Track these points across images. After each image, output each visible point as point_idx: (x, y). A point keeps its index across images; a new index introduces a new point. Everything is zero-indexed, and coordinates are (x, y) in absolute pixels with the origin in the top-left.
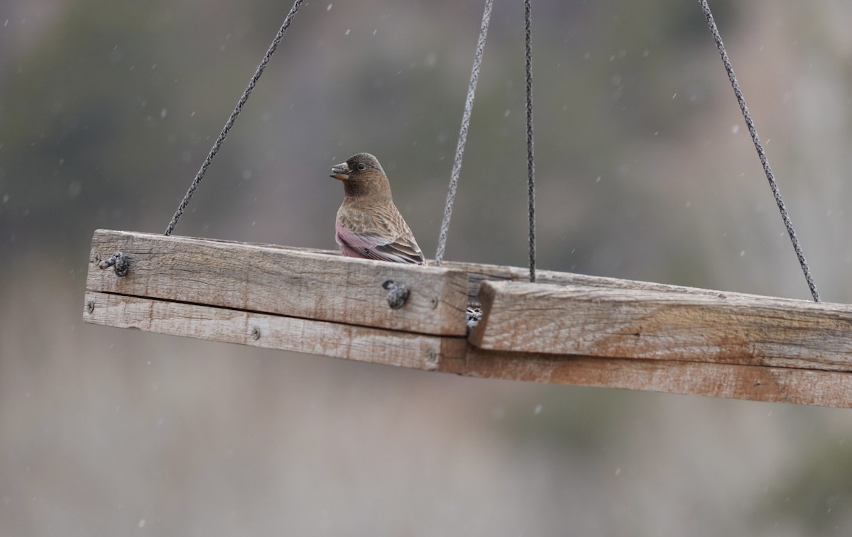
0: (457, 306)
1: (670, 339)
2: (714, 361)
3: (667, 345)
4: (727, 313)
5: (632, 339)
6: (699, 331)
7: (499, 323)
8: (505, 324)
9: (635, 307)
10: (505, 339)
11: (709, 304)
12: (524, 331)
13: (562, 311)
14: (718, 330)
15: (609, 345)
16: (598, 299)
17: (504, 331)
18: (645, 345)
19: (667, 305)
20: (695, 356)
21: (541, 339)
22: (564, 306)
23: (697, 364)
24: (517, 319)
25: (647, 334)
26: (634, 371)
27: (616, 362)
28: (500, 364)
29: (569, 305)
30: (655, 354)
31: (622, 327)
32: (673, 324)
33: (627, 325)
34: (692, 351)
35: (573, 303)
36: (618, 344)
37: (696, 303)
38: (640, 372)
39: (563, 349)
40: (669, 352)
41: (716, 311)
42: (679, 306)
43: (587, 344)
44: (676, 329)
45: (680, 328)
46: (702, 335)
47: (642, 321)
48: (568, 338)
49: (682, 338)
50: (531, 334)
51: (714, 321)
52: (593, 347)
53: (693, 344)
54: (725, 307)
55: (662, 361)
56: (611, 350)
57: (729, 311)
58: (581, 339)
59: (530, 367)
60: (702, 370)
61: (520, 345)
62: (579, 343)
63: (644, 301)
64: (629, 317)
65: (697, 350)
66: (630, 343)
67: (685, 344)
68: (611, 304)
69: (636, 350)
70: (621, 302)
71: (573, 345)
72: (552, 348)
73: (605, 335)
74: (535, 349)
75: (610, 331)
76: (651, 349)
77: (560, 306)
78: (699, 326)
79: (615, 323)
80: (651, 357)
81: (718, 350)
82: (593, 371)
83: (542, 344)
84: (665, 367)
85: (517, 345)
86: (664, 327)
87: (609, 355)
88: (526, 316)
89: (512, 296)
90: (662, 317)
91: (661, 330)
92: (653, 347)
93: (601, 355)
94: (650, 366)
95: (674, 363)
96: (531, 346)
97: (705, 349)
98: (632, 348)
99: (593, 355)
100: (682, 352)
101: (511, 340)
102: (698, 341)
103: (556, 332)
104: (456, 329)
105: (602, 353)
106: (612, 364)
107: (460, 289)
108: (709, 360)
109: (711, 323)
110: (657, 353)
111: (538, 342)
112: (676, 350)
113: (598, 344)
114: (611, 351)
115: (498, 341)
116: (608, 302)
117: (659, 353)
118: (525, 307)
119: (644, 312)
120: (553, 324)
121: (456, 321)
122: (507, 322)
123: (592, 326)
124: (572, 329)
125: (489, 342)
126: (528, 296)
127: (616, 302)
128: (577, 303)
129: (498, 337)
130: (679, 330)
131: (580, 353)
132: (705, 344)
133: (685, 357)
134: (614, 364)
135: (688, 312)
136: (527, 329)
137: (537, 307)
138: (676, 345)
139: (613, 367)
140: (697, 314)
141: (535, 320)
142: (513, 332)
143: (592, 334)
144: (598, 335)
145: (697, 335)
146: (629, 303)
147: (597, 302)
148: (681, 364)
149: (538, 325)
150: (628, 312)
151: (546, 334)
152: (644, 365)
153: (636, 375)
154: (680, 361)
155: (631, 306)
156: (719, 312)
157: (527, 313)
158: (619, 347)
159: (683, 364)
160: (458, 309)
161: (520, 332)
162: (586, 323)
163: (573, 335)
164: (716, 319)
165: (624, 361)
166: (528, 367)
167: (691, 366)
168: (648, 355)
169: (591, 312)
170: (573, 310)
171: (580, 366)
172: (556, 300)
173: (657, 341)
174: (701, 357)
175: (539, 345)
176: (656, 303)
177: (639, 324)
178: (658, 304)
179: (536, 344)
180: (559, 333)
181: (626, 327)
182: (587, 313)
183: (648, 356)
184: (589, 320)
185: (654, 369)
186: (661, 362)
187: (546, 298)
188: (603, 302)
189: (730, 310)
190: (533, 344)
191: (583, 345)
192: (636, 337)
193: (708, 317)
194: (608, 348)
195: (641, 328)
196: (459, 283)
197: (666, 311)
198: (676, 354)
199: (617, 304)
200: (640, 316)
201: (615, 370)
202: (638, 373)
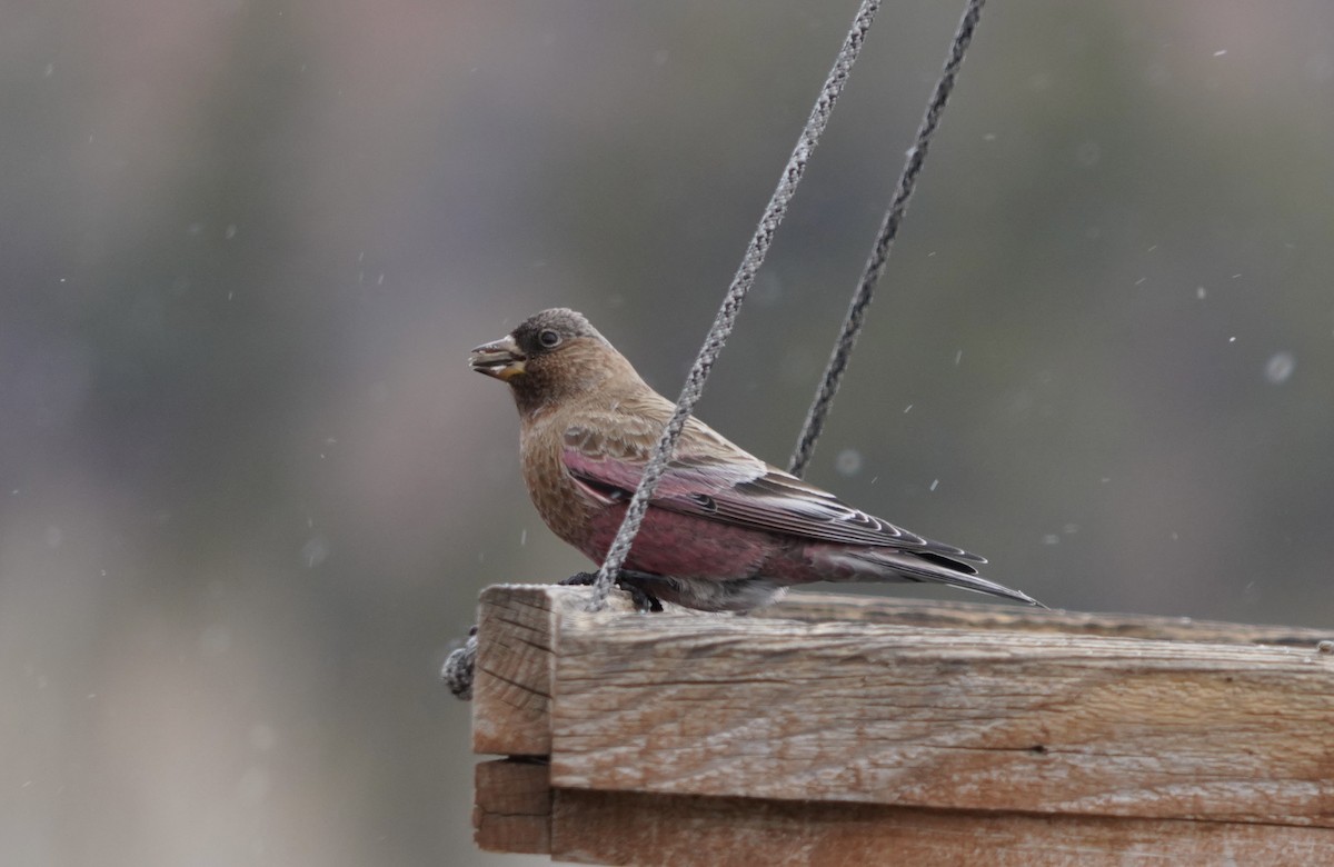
0: (519, 680)
1: (1151, 762)
2: (1307, 821)
3: (1142, 777)
4: (1313, 692)
5: (1025, 762)
6: (1237, 741)
7: (591, 718)
8: (611, 721)
9: (1011, 675)
10: (618, 761)
11: (1252, 667)
12: (676, 739)
13: (779, 686)
14: (1294, 736)
15: (956, 778)
16: (885, 656)
17: (611, 741)
18: (1072, 778)
19: (1107, 669)
20: (1241, 808)
21: (737, 762)
22: (782, 674)
23: (1251, 830)
24: (645, 708)
25: (1069, 747)
26: (1061, 847)
27: (1004, 823)
28: (655, 831)
29: (801, 671)
30: (1108, 801)
31: (985, 728)
32: (1147, 722)
33: (998, 723)
34: (1228, 795)
35: (809, 664)
36: (985, 775)
37: (1208, 666)
38: (1080, 849)
39: (809, 788)
40: (1155, 798)
41: (1277, 685)
42: (1149, 672)
43: (884, 774)
44: (1157, 733)
45: (1173, 733)
46: (1251, 753)
47: (1043, 713)
48: (821, 759)
49: (1186, 758)
50: (698, 746)
51: (1277, 714)
52: (904, 782)
53: (1223, 775)
54: (1303, 677)
55: (1135, 819)
56: (963, 790)
57: (1318, 687)
58: (862, 763)
59: (746, 838)
60: (1271, 845)
61: (674, 777)
62: (857, 771)
63: (1035, 659)
64: (1001, 703)
65: (1245, 793)
66: (1020, 772)
67: (1200, 777)
68: (932, 670)
69: (1046, 791)
70: (958, 662)
71: (840, 777)
72: (777, 786)
73: (936, 751)
74: (722, 786)
75: (949, 739)
76: (1093, 788)
77: (770, 674)
78: (1231, 726)
79: (959, 718)
80: (1100, 811)
81: (1314, 792)
82: (937, 848)
83: (741, 775)
84: (1153, 836)
85: (664, 778)
86: (1118, 730)
87: (958, 804)
88: (670, 698)
89: (612, 648)
90: (1107, 701)
91: (1110, 736)
92: (1098, 783)
93: (934, 803)
94: (1107, 833)
95: (1179, 824)
96: (708, 778)
97: (1272, 789)
98: (1030, 785)
99: (910, 803)
100: (1196, 796)
101: (641, 765)
102: (1240, 768)
103: (777, 743)
104: (520, 738)
105: (939, 799)
106: (989, 828)
107: (526, 634)
108: (1290, 819)
109: (1270, 720)
110: (1115, 799)
111: (727, 769)
112: (1176, 791)
113: (919, 774)
114: (965, 792)
115: (600, 767)
116: (924, 662)
117: (1125, 799)
118: (659, 677)
119: (1045, 690)
120: (761, 721)
121: (518, 717)
122: (615, 716)
123: (890, 726)
124: (827, 735)
125: (575, 769)
126: (660, 647)
127: (945, 662)
128: (821, 665)
129: (597, 755)
130: (1172, 739)
131: (870, 798)
132: (1266, 775)
133: (1207, 811)
134: (999, 829)
135: (1184, 689)
136: (683, 734)
137: (698, 676)
138: (1172, 778)
139: (996, 837)
140: (1220, 694)
141: (701, 712)
142: (641, 742)
143: (894, 749)
144: (915, 752)
145: (1232, 752)
146: (985, 665)
147: (885, 664)
148: (1202, 830)
149: (714, 725)
150: (992, 688)
151: (748, 748)
152: (1088, 831)
153: (1069, 858)
154: (1195, 820)
155: (996, 673)
156: (1286, 689)
157: (672, 691)
158: (988, 782)
159: (1210, 830)
160: (522, 687)
161: (662, 742)
162: (862, 720)
163: (836, 752)
164: (1282, 709)
165: (1028, 823)
166: (739, 837)
167: (1234, 835)
168: (1089, 805)
169: (874, 691)
170: (813, 683)
171: (893, 834)
172: (751, 658)
173: (1109, 768)
174: (1260, 808)
175: (729, 778)
176: (1078, 664)
177: (1038, 723)
178: (1083, 667)
179: (722, 774)
180: (787, 746)
181: (995, 728)
182: (861, 692)
183: (1090, 809)
184: (871, 711)
185: (1119, 844)
186: (1141, 825)
187: (719, 651)
188: (903, 661)
189: (1319, 682)
190: (713, 773)
191: (874, 778)
192: (1037, 756)
193: (1256, 701)
194: (954, 785)
195: (1045, 731)
196: (521, 619)
197: (1114, 688)
198: (1180, 804)
199: (954, 666)
200: (1033, 700)
201: (1001, 845)
202: (1074, 854)
